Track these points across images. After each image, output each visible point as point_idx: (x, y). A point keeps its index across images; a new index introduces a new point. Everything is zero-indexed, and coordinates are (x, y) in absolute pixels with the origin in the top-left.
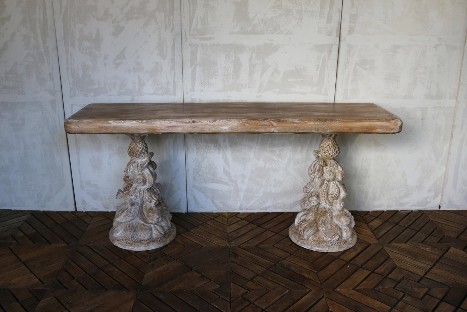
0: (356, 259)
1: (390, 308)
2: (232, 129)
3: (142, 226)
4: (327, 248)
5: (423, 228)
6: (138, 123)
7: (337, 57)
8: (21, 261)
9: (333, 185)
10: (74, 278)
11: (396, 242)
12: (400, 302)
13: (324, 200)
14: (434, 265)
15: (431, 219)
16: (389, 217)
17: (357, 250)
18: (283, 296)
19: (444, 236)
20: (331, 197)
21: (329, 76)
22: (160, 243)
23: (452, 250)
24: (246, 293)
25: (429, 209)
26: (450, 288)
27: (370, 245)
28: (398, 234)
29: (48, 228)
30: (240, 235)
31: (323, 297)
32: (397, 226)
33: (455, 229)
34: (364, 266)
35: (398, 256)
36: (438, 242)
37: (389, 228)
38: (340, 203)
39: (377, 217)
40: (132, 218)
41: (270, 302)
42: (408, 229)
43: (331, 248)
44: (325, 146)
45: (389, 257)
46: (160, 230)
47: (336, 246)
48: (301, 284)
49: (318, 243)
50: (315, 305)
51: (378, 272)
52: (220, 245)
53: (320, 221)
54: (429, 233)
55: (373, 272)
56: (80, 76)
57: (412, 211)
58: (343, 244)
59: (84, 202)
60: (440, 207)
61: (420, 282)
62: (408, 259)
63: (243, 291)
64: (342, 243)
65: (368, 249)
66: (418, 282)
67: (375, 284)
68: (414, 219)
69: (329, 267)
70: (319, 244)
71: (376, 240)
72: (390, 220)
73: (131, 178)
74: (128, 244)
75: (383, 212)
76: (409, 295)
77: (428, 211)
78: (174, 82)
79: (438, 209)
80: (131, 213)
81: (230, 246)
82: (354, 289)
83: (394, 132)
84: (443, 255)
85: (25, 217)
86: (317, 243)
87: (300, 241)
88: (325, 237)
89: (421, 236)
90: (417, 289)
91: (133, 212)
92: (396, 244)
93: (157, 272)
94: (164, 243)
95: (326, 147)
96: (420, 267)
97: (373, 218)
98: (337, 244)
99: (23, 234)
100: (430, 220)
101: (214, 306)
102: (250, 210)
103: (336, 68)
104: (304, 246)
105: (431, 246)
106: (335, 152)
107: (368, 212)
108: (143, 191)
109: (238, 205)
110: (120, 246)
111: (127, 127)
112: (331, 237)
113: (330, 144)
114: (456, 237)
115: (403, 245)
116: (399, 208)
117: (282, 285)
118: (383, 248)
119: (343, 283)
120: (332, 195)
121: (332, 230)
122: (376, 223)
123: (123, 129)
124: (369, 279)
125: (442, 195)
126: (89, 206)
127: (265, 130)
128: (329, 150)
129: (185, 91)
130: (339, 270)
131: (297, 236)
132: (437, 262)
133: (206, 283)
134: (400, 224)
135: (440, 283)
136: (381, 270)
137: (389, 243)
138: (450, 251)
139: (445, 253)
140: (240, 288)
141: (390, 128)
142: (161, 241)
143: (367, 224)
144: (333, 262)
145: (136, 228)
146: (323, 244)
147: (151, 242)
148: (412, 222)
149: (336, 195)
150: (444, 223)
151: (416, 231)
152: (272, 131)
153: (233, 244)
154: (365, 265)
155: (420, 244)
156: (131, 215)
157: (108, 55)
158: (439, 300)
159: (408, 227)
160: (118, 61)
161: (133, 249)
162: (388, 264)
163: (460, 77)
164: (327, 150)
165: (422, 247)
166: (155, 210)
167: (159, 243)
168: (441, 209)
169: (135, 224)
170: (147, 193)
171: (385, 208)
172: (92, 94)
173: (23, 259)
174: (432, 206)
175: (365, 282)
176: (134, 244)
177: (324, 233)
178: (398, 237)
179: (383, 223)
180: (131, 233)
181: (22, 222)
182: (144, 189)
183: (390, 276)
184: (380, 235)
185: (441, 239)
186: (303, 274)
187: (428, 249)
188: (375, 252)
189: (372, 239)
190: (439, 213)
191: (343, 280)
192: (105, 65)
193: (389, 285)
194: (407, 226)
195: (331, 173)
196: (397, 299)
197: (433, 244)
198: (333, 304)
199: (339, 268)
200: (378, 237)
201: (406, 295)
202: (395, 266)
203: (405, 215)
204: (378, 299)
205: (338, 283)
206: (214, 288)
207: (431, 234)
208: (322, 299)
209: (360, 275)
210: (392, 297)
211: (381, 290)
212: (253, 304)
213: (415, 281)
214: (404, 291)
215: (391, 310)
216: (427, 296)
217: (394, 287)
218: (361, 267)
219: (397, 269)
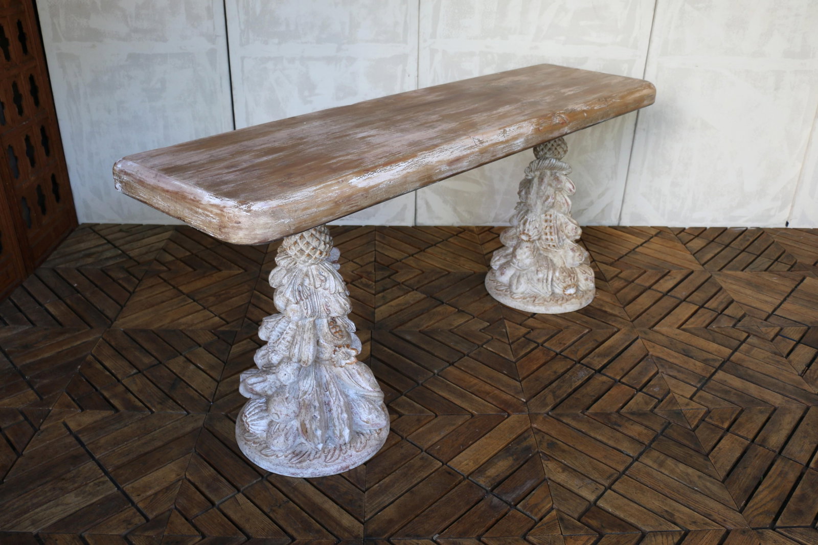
0: (675, 289)
1: (731, 351)
5: (766, 252)
8: (184, 294)
11: (730, 269)
12: (744, 344)
14: (785, 300)
15: (776, 240)
16: (715, 236)
17: (675, 278)
18: (581, 337)
19: (796, 263)
23: (808, 280)
24: (529, 332)
25: (772, 226)
26: (809, 328)
27: (692, 272)
28: (730, 259)
31: (637, 338)
32: (728, 248)
33: (810, 253)
34: (687, 300)
35: (735, 287)
36: (789, 270)
37: (716, 252)
39: (698, 236)
41: (565, 344)
42: (744, 252)
45: (721, 288)
48: (603, 322)
50: (629, 348)
51: (710, 308)
52: (475, 270)
54: (775, 258)
55: (702, 307)
57: (747, 229)
60: (787, 224)
61: (768, 320)
62: (749, 292)
63: (523, 330)
65: (691, 277)
66: (766, 320)
67: (707, 322)
68: (751, 240)
69: (639, 300)
71: (701, 267)
72: (716, 240)
75: (705, 229)
76: (754, 335)
77: (770, 229)
79: (784, 226)
82: (679, 328)
84: (796, 287)
85: (167, 235)
89: (764, 262)
90: (766, 328)
92: (729, 272)
93: (392, 306)
96: (766, 302)
97: (692, 237)
99: (173, 258)
100: (773, 242)
101: (487, 349)
105: (779, 275)
107: (683, 230)
114: (813, 264)
115: (739, 274)
116: (728, 224)
117: (578, 322)
118: (711, 277)
119: (663, 321)
122: (697, 244)
124: (697, 315)
130: (654, 303)
132: (788, 296)
133: (468, 321)
134: (732, 245)
135: (795, 321)
136: (712, 304)
137: (719, 270)
138: (805, 281)
139: (799, 284)
140: (518, 326)
143: (685, 244)
144: (644, 295)
148: (749, 243)
150: (795, 245)
151: (756, 256)
154: (690, 297)
155: (764, 272)
158: (795, 342)
159: (744, 250)
162: (722, 297)
165: (766, 276)
168: (789, 226)
171: (708, 224)
173: (185, 291)
174: (775, 221)
175: (692, 320)
178: (731, 263)
179: (708, 244)
181: (165, 241)
183: (726, 312)
184: (705, 260)
185: (792, 266)
186: (604, 309)
187: (775, 279)
188: (702, 280)
189: (694, 264)
190: (786, 233)
191: (662, 316)
193: (725, 323)
194: (742, 248)
196: (739, 341)
197: (781, 273)
198: (654, 347)
199: (653, 301)
200: (703, 262)
201: (751, 336)
202: (731, 300)
203: (737, 234)
204: (714, 341)
205: (656, 320)
206: (481, 327)
207: (777, 260)
208: (638, 341)
209: (684, 311)
210: (732, 338)
211: (716, 330)
212: (542, 346)
213: (762, 319)
214: (746, 330)
215: (733, 353)
216: (779, 337)
217: (734, 326)
218: (684, 300)
219: (734, 304)
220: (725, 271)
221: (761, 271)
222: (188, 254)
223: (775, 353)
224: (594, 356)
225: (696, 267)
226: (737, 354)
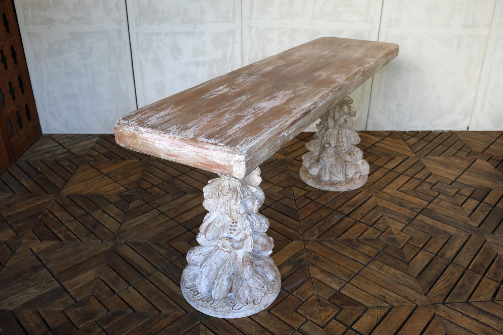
0: (397, 168)
1: (428, 203)
5: (454, 145)
8: (103, 174)
10: (154, 186)
11: (431, 155)
12: (436, 199)
14: (463, 173)
15: (461, 138)
16: (424, 136)
17: (397, 161)
18: (338, 196)
19: (472, 151)
23: (478, 161)
24: (307, 194)
25: (459, 130)
26: (476, 189)
27: (408, 158)
28: (432, 149)
30: (293, 150)
31: (372, 196)
32: (431, 143)
33: (480, 145)
34: (404, 173)
35: (433, 166)
36: (467, 155)
37: (424, 145)
39: (413, 136)
41: (328, 200)
45: (425, 167)
50: (367, 202)
51: (417, 178)
52: (278, 158)
54: (459, 149)
55: (412, 177)
57: (444, 131)
60: (468, 128)
61: (452, 185)
62: (442, 168)
63: (304, 192)
65: (407, 160)
66: (450, 185)
67: (415, 186)
68: (446, 138)
69: (375, 174)
71: (414, 154)
72: (425, 138)
75: (418, 132)
76: (443, 194)
77: (457, 131)
79: (466, 129)
81: (286, 158)
82: (398, 190)
84: (470, 165)
85: (95, 140)
89: (452, 151)
90: (450, 189)
92: (431, 157)
96: (451, 174)
97: (410, 136)
99: (98, 153)
100: (459, 139)
101: (281, 203)
105: (461, 158)
107: (405, 132)
114: (482, 151)
115: (437, 158)
116: (432, 129)
118: (419, 160)
119: (388, 186)
122: (413, 141)
124: (409, 182)
125: (471, 118)
130: (384, 176)
132: (465, 171)
133: (271, 187)
134: (434, 141)
135: (468, 185)
136: (419, 176)
137: (425, 156)
138: (476, 162)
139: (472, 164)
140: (300, 190)
143: (405, 141)
144: (378, 171)
148: (444, 140)
150: (471, 141)
151: (448, 147)
153: (289, 157)
154: (406, 172)
155: (452, 157)
158: (467, 197)
159: (441, 144)
162: (425, 172)
165: (453, 159)
168: (470, 130)
171: (420, 129)
173: (104, 172)
174: (461, 127)
175: (406, 185)
178: (433, 152)
179: (419, 141)
181: (94, 144)
183: (427, 180)
184: (417, 150)
185: (469, 153)
187: (458, 161)
188: (414, 162)
189: (410, 153)
190: (467, 134)
191: (388, 183)
193: (426, 187)
194: (440, 143)
196: (433, 197)
197: (462, 157)
198: (381, 201)
199: (383, 175)
200: (415, 151)
201: (441, 194)
202: (430, 173)
203: (438, 135)
204: (418, 197)
205: (384, 185)
206: (278, 190)
207: (460, 150)
208: (372, 198)
209: (402, 180)
210: (429, 195)
211: (420, 191)
212: (314, 201)
213: (448, 184)
214: (439, 191)
215: (429, 204)
216: (457, 195)
217: (431, 188)
218: (402, 174)
219: (432, 175)
220: (428, 156)
221: (450, 156)
222: (107, 150)
223: (454, 204)
224: (345, 207)
225: (411, 155)
226: (431, 205)
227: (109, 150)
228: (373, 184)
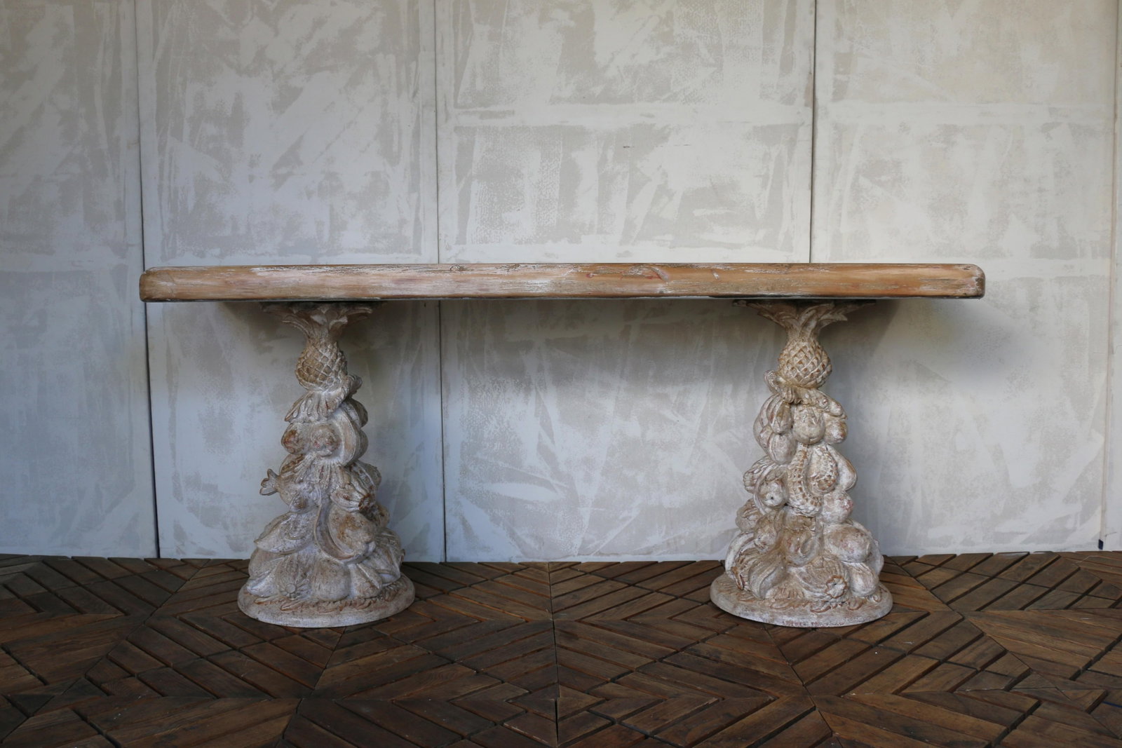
0: (894, 638)
1: (1004, 728)
2: (557, 286)
3: (325, 564)
4: (815, 616)
5: (1066, 583)
6: (323, 272)
7: (810, 155)
9: (820, 454)
10: (132, 675)
11: (995, 608)
12: (1030, 718)
13: (798, 490)
14: (1109, 648)
15: (1083, 567)
16: (972, 565)
17: (893, 623)
18: (701, 709)
20: (817, 484)
21: (792, 202)
22: (371, 611)
24: (599, 703)
25: (1074, 550)
27: (928, 614)
28: (998, 594)
29: (80, 585)
30: (581, 601)
31: (814, 709)
32: (994, 580)
34: (917, 652)
35: (1009, 632)
36: (1113, 606)
37: (973, 585)
38: (840, 499)
39: (939, 566)
40: (299, 541)
41: (665, 720)
42: (1024, 585)
43: (825, 615)
44: (793, 353)
45: (982, 635)
46: (371, 578)
47: (839, 612)
48: (749, 687)
49: (790, 605)
50: (793, 725)
51: (959, 662)
52: (529, 618)
53: (792, 545)
54: (1084, 591)
55: (944, 661)
56: (191, 205)
57: (1029, 553)
58: (856, 607)
59: (180, 534)
60: (1101, 544)
61: (1079, 679)
62: (1036, 639)
63: (590, 699)
64: (854, 605)
65: (923, 621)
66: (1074, 678)
67: (954, 683)
68: (1037, 568)
69: (823, 654)
70: (792, 608)
71: (945, 606)
72: (973, 570)
73: (300, 437)
74: (284, 610)
75: (954, 556)
76: (1051, 702)
77: (1070, 553)
78: (417, 219)
79: (1097, 549)
80: (296, 528)
81: (555, 620)
82: (897, 693)
83: (967, 292)
85: (24, 567)
86: (787, 604)
87: (742, 604)
88: (807, 588)
89: (1062, 596)
90: (1075, 691)
91: (303, 527)
92: (996, 612)
93: (357, 665)
94: (382, 611)
95: (796, 356)
96: (1070, 653)
97: (929, 567)
98: (839, 606)
100: (1079, 569)
101: (510, 729)
102: (608, 555)
103: (809, 181)
104: (753, 615)
105: (1094, 614)
106: (820, 367)
107: (915, 559)
108: (329, 471)
109: (578, 543)
110: (264, 618)
111: (294, 281)
112: (822, 586)
113: (805, 347)
115: (1017, 613)
116: (996, 548)
117: (699, 688)
118: (963, 619)
119: (866, 684)
120: (818, 478)
121: (824, 569)
122: (939, 576)
123: (283, 286)
124: (934, 673)
125: (1104, 512)
126: (192, 543)
127: (641, 289)
128: (803, 361)
129: (442, 242)
130: (851, 659)
131: (732, 594)
132: (1116, 643)
133: (490, 687)
134: (1002, 576)
136: (966, 656)
137: (979, 610)
140: (582, 694)
141: (956, 283)
142: (372, 606)
143: (915, 578)
144: (834, 646)
145: (308, 570)
146: (803, 608)
147: (346, 606)
148: (1033, 572)
149: (830, 476)
150: (1119, 573)
151: (1047, 589)
152: (658, 292)
153: (564, 616)
154: (921, 649)
155: (1063, 611)
156: (295, 535)
157: (260, 156)
159: (1024, 582)
160: (283, 171)
161: (296, 622)
162: (983, 647)
163: (1113, 203)
164: (800, 362)
165: (1070, 617)
166: (358, 521)
167: (366, 609)
168: (1105, 548)
169: (307, 561)
170: (340, 477)
171: (957, 548)
172: (217, 251)
174: (1080, 540)
175: (924, 680)
176: (302, 611)
177: (804, 579)
178: (1002, 600)
179: (957, 576)
180: (295, 579)
181: (14, 575)
182: (333, 467)
183: (992, 668)
184: (952, 596)
185: (1118, 602)
186: (753, 668)
187: (1087, 621)
188: (946, 625)
189: (931, 603)
190: (1101, 557)
191: (864, 677)
192: (251, 178)
193: (989, 684)
194: (1020, 579)
195: (813, 419)
196: (1020, 711)
197: (1097, 611)
198: (843, 723)
199: (850, 656)
200: (948, 600)
201: (1044, 704)
202: (1002, 650)
203: (1012, 562)
204: (967, 712)
205: (852, 683)
206: (511, 695)
207: (1087, 593)
208: (813, 714)
209: (909, 668)
210: (1005, 707)
211: (972, 695)
212: (620, 723)
213: (1065, 678)
214: (1037, 695)
215: (1007, 732)
216: (1103, 706)
217: (1008, 689)
218: (911, 652)
219: (1008, 655)
220: (989, 611)
221: (1058, 609)
223: (1100, 733)
224: (721, 740)
225: (934, 606)
226: (1016, 732)
227: (50, 591)
228: (818, 678)
